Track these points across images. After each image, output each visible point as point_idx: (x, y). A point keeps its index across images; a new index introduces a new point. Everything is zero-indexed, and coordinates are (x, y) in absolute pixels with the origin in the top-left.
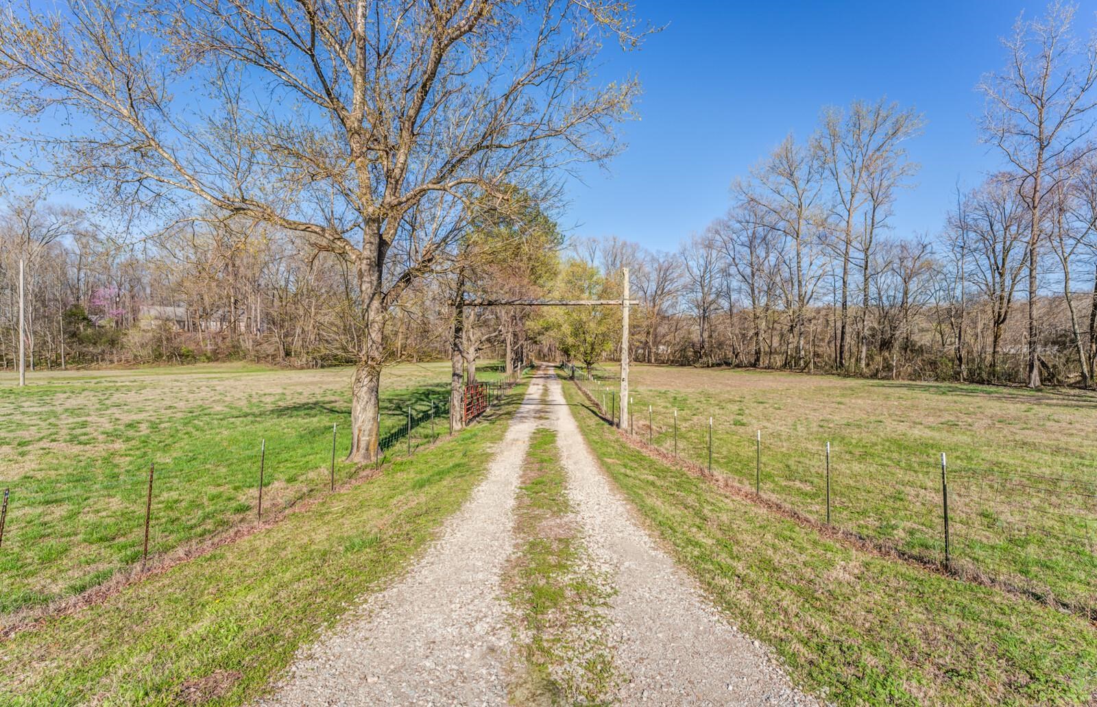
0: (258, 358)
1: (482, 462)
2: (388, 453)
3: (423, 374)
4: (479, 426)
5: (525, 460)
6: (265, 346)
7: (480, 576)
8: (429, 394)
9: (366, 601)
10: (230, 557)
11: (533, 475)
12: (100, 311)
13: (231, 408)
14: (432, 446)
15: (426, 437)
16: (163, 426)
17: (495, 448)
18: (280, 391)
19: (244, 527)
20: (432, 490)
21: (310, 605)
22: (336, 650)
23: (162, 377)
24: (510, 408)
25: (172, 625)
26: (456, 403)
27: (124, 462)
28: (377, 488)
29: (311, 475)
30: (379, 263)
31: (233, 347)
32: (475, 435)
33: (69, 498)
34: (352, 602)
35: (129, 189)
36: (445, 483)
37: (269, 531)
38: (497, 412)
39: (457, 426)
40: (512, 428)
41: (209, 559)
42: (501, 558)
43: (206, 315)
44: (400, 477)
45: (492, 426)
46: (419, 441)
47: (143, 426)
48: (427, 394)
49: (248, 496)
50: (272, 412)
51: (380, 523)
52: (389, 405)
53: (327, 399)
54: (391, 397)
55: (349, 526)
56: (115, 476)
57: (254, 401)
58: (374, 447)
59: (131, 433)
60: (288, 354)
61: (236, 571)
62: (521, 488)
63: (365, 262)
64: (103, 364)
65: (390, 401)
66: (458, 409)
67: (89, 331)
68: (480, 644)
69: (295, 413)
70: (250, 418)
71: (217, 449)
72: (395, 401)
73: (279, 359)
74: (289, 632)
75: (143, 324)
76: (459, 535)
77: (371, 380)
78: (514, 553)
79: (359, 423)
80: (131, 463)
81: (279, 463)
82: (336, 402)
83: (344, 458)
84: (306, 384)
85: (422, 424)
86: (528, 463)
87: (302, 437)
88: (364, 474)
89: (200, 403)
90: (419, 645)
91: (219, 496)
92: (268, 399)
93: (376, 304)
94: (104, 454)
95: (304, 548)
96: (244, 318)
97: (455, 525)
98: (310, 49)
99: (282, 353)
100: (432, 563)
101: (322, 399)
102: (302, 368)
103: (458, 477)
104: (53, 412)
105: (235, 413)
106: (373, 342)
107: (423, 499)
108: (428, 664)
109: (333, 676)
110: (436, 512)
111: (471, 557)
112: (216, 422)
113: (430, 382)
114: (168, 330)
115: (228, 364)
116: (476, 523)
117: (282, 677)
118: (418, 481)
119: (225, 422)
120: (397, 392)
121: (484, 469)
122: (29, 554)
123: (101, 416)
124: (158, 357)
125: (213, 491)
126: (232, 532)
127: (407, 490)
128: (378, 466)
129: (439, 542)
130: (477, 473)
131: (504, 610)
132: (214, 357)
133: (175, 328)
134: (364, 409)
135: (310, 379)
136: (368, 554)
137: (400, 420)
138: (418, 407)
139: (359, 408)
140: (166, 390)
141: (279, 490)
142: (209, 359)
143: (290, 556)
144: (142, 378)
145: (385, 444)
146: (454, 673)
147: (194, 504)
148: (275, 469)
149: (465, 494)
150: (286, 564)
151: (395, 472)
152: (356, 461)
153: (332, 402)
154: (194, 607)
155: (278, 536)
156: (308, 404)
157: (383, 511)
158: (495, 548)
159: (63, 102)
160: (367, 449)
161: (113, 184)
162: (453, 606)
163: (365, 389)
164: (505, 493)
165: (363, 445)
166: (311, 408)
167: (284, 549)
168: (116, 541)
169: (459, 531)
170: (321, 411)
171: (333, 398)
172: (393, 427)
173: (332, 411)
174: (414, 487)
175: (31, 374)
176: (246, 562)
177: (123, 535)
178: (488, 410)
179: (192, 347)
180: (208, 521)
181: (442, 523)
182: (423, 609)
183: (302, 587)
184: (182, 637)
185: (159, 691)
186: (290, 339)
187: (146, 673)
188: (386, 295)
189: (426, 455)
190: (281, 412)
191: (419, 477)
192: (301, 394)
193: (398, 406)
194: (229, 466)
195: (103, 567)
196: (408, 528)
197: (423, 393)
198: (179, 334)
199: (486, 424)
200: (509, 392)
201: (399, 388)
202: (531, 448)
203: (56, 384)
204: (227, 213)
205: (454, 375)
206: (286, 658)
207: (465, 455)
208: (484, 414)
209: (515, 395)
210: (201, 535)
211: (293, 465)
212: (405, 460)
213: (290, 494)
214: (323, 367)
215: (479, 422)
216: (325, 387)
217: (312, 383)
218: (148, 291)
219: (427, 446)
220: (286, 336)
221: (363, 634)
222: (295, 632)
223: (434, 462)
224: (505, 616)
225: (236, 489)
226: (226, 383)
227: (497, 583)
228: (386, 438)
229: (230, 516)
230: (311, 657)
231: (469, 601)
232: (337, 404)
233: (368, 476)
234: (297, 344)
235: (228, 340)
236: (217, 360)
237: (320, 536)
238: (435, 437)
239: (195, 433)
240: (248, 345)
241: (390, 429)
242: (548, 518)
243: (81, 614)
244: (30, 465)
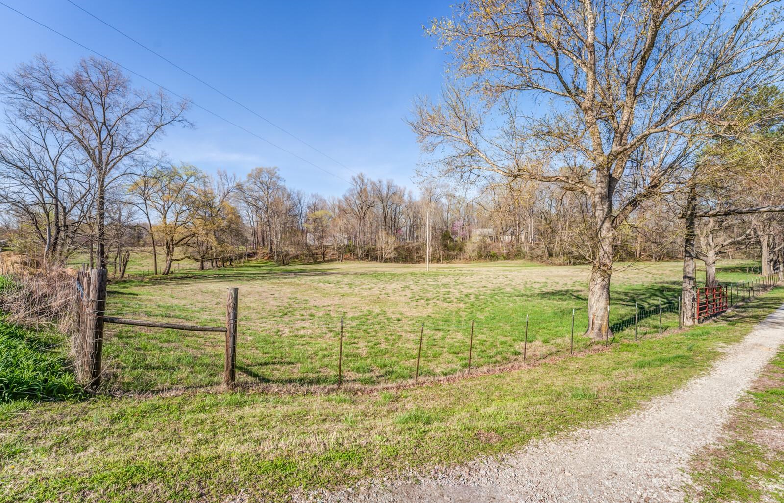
0: (532, 258)
1: (708, 359)
2: (618, 336)
3: (660, 272)
4: (715, 325)
5: (767, 367)
6: (536, 250)
7: (672, 449)
8: (663, 291)
9: (576, 430)
10: (508, 379)
11: (770, 383)
12: (455, 233)
13: (515, 290)
14: (659, 336)
15: (655, 327)
16: (481, 297)
17: (729, 349)
18: (544, 280)
19: (516, 364)
20: (650, 372)
21: (542, 420)
22: (551, 449)
23: (481, 268)
24: (760, 312)
25: (479, 405)
26: (687, 302)
27: (463, 314)
28: (606, 359)
29: (559, 341)
30: (608, 197)
31: (518, 251)
32: (707, 333)
33: (443, 330)
34: (567, 428)
35: (466, 175)
36: (663, 369)
37: (530, 370)
38: (741, 314)
39: (688, 322)
40: (756, 333)
41: (497, 377)
42: (699, 443)
43: (504, 233)
44: (625, 356)
45: (730, 327)
46: (648, 330)
47: (472, 296)
48: (661, 291)
49: (519, 346)
50: (538, 294)
51: (600, 385)
52: (623, 297)
53: (575, 289)
54: (627, 291)
55: (579, 381)
56: (460, 322)
57: (528, 286)
58: (604, 329)
59: (467, 300)
60: (551, 255)
61: (509, 388)
62: (748, 392)
63: (597, 196)
64: (457, 261)
65: (626, 294)
66: (689, 307)
67: (452, 244)
68: (652, 491)
69: (553, 297)
70: (525, 298)
71: (506, 315)
72: (630, 294)
73: (545, 259)
74: (528, 429)
75: (473, 239)
76: (663, 412)
77: (603, 280)
78: (714, 444)
79: (594, 310)
80: (466, 316)
81: (540, 329)
82: (581, 291)
83: (582, 333)
84: (562, 277)
85: (653, 316)
86: (769, 371)
87: (555, 314)
88: (597, 347)
89: (499, 285)
90: (605, 470)
91: (505, 343)
92: (537, 286)
93: (607, 224)
94: (456, 309)
95: (548, 387)
96: (524, 233)
97: (661, 404)
98: (555, 70)
99: (547, 255)
100: (632, 425)
101: (571, 288)
102: (560, 265)
103: (678, 367)
104: (437, 285)
105: (517, 293)
106: (605, 253)
107: (640, 376)
108: (608, 483)
109: (547, 461)
110: (647, 389)
111: (669, 433)
112: (506, 298)
113: (667, 280)
114: (484, 242)
115: (515, 262)
116: (684, 409)
117: (520, 449)
118: (639, 362)
119: (511, 298)
120: (635, 287)
121: (709, 366)
122: (429, 352)
123: (455, 289)
124: (480, 257)
125: (504, 339)
126: (510, 365)
127: (628, 367)
128: (607, 344)
129: (643, 413)
130: (700, 368)
131: (684, 480)
132: (507, 257)
133: (488, 240)
134: (598, 300)
135: (564, 273)
136: (585, 403)
137: (632, 310)
138: (651, 301)
139: (593, 299)
140: (483, 276)
141: (538, 347)
142: (505, 259)
143: (539, 389)
144: (472, 269)
145: (616, 328)
146: (625, 498)
147: (493, 345)
148: (537, 332)
149: (680, 382)
150: (536, 393)
151: (621, 351)
152: (591, 336)
153: (578, 291)
154: (489, 400)
155: (534, 375)
156: (561, 291)
157: (606, 377)
158: (695, 434)
159: (441, 142)
160: (600, 330)
161: (459, 174)
162: (639, 459)
163: (598, 286)
164: (727, 392)
165: (596, 326)
166: (564, 295)
167: (536, 384)
168: (460, 355)
169: (664, 410)
170: (570, 297)
171: (580, 288)
172: (626, 315)
173: (578, 298)
174: (635, 366)
175: (432, 265)
176: (515, 384)
177: (462, 353)
178: (729, 311)
179: (496, 251)
180: (499, 356)
181: (650, 400)
182: (615, 451)
183: (542, 409)
184: (482, 411)
185: (469, 430)
186: (552, 245)
187: (466, 421)
188: (616, 217)
189: (652, 343)
190: (544, 295)
191: (642, 359)
192: (557, 283)
193: (631, 298)
194: (511, 326)
195: (454, 366)
196: (619, 394)
197: (658, 290)
198: (490, 244)
199: (724, 324)
200: (763, 294)
201: (636, 284)
202: (778, 356)
203: (440, 270)
204: (510, 179)
205: (685, 277)
206: (524, 440)
207: (690, 349)
208: (724, 314)
209: (771, 299)
210: (495, 363)
211: (548, 332)
212: (631, 343)
213: (544, 350)
214: (574, 264)
215: (716, 322)
216: (575, 279)
217: (566, 276)
218: (476, 221)
219: (654, 335)
220: (549, 243)
221: (569, 447)
222: (531, 430)
223: (658, 349)
224: (683, 484)
225: (514, 340)
226: (513, 273)
227: (686, 460)
228: (617, 324)
229: (509, 355)
230: (537, 446)
231: (654, 461)
232: (582, 293)
233: (598, 350)
234: (556, 249)
235: (515, 246)
236: (509, 259)
237: (559, 383)
238: (665, 328)
239: (495, 303)
240: (526, 249)
241: (622, 316)
242: (773, 429)
243: (445, 385)
244: (429, 310)
